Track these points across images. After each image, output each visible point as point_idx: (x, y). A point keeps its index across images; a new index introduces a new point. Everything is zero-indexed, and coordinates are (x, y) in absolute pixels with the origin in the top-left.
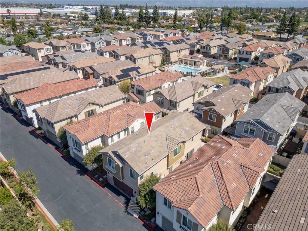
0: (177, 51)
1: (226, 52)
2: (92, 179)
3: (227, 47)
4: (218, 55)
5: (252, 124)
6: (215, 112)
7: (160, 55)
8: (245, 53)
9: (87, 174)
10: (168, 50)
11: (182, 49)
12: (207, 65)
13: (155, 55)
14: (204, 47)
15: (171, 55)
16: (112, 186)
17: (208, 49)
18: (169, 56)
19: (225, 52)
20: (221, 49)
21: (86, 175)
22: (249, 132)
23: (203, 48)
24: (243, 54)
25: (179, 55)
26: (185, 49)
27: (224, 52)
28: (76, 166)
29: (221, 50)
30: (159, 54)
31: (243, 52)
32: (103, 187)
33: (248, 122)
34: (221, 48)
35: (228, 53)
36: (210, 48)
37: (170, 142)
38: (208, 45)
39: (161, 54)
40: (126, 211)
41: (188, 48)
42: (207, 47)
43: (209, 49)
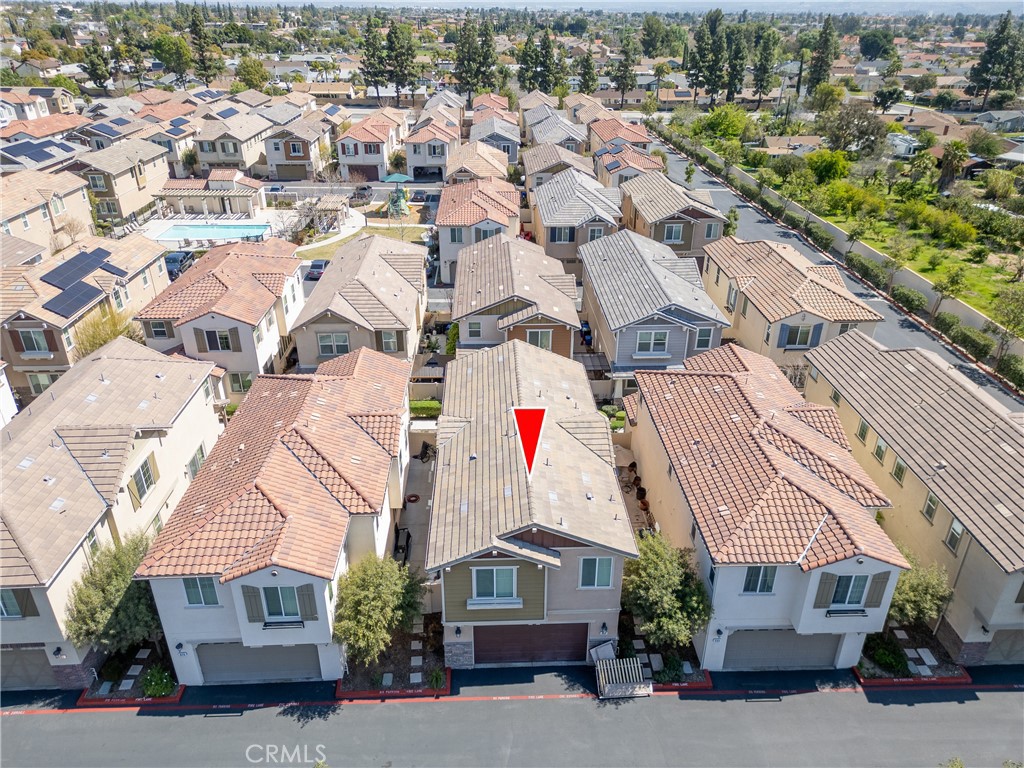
0: (132, 170)
1: (301, 154)
2: (383, 699)
3: (297, 138)
4: (274, 166)
5: (661, 321)
6: (550, 322)
7: (80, 192)
8: (361, 149)
9: (342, 699)
10: (96, 170)
11: (145, 159)
12: (269, 205)
13: (65, 195)
14: (213, 144)
15: (117, 189)
16: (475, 670)
17: (232, 150)
18: (111, 193)
19: (297, 154)
20: (276, 144)
21: (345, 703)
22: (652, 345)
23: (206, 147)
24: (356, 153)
25: (141, 186)
26: (153, 159)
27: (293, 154)
28: (256, 703)
29: (277, 149)
30: (78, 190)
31: (356, 145)
32: (454, 692)
33: (649, 321)
34: (277, 140)
35: (307, 156)
36: (235, 145)
37: (588, 436)
38: (226, 136)
39: (82, 189)
40: (603, 700)
41: (162, 155)
42: (222, 144)
43: (236, 150)
